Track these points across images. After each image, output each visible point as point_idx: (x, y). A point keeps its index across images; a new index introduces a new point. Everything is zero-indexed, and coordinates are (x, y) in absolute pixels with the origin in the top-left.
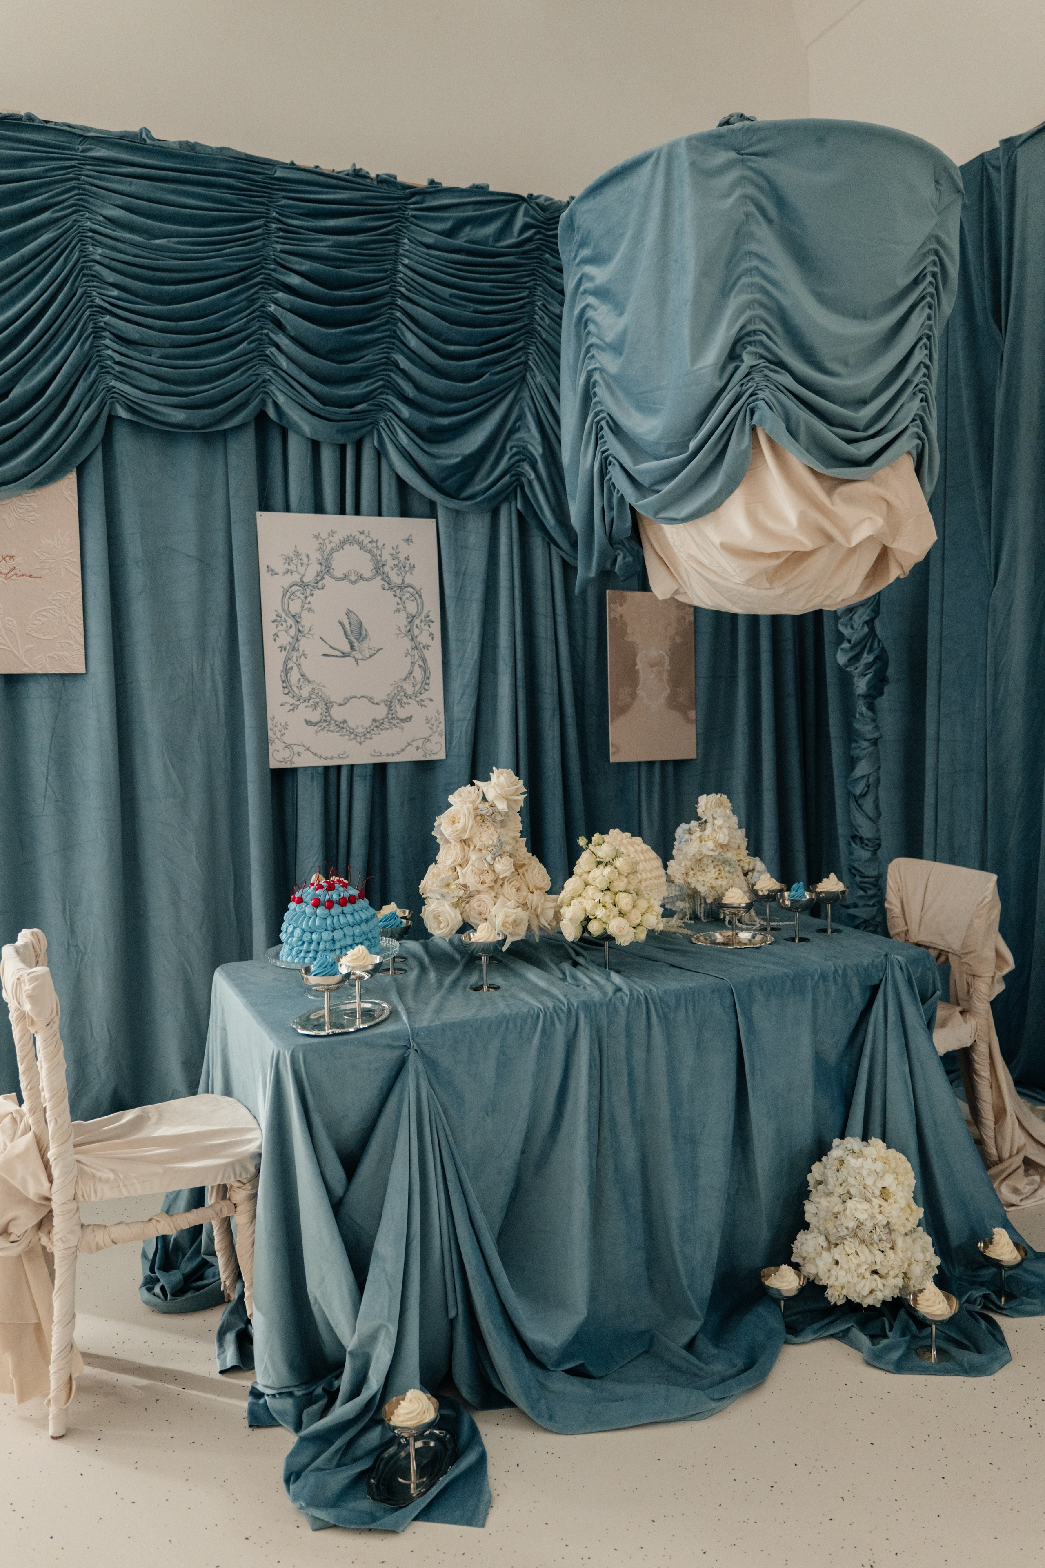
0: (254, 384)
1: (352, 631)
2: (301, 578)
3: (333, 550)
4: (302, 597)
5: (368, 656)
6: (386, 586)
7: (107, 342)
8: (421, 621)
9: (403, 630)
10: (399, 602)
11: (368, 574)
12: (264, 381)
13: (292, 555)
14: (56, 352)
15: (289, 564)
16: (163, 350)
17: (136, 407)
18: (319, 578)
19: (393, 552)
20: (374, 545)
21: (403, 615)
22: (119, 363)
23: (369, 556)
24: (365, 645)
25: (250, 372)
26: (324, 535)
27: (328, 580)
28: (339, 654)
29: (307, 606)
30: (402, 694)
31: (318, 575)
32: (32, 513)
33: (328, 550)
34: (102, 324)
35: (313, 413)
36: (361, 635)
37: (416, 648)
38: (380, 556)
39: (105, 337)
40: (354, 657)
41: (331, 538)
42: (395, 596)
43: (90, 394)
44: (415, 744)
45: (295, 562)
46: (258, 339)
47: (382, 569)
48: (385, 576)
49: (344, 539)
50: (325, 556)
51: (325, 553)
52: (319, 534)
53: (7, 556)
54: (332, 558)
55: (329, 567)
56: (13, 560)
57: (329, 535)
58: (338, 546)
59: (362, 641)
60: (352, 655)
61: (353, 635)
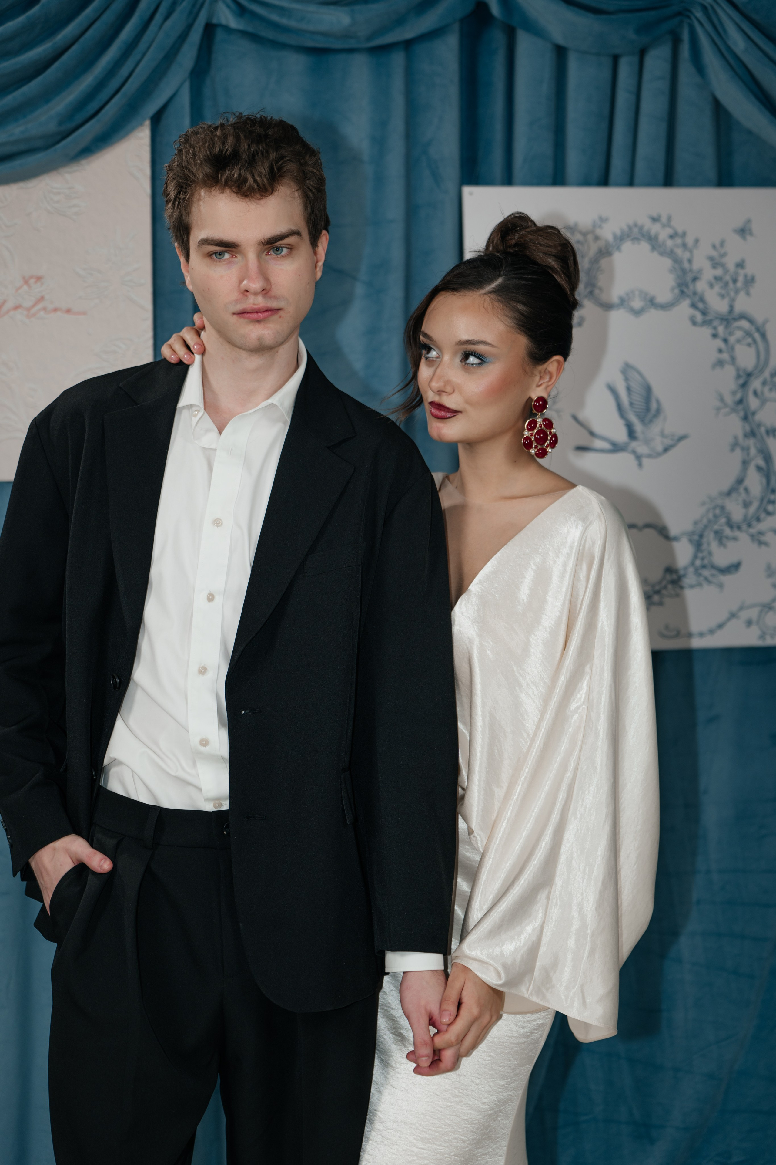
1: (631, 404)
3: (601, 254)
5: (660, 448)
6: (699, 317)
8: (764, 383)
9: (729, 400)
10: (722, 345)
11: (664, 296)
19: (714, 253)
21: (730, 371)
23: (668, 262)
24: (655, 429)
27: (590, 308)
28: (606, 446)
30: (723, 520)
32: (75, 201)
33: (592, 254)
35: (568, 2)
36: (648, 409)
37: (752, 434)
38: (690, 261)
40: (634, 452)
41: (597, 231)
42: (715, 336)
44: (744, 615)
47: (691, 287)
48: (696, 299)
49: (622, 233)
50: (587, 265)
51: (586, 259)
52: (576, 224)
53: (31, 277)
54: (599, 268)
55: (594, 286)
56: (42, 284)
57: (594, 225)
58: (612, 246)
59: (651, 421)
60: (630, 449)
61: (633, 411)
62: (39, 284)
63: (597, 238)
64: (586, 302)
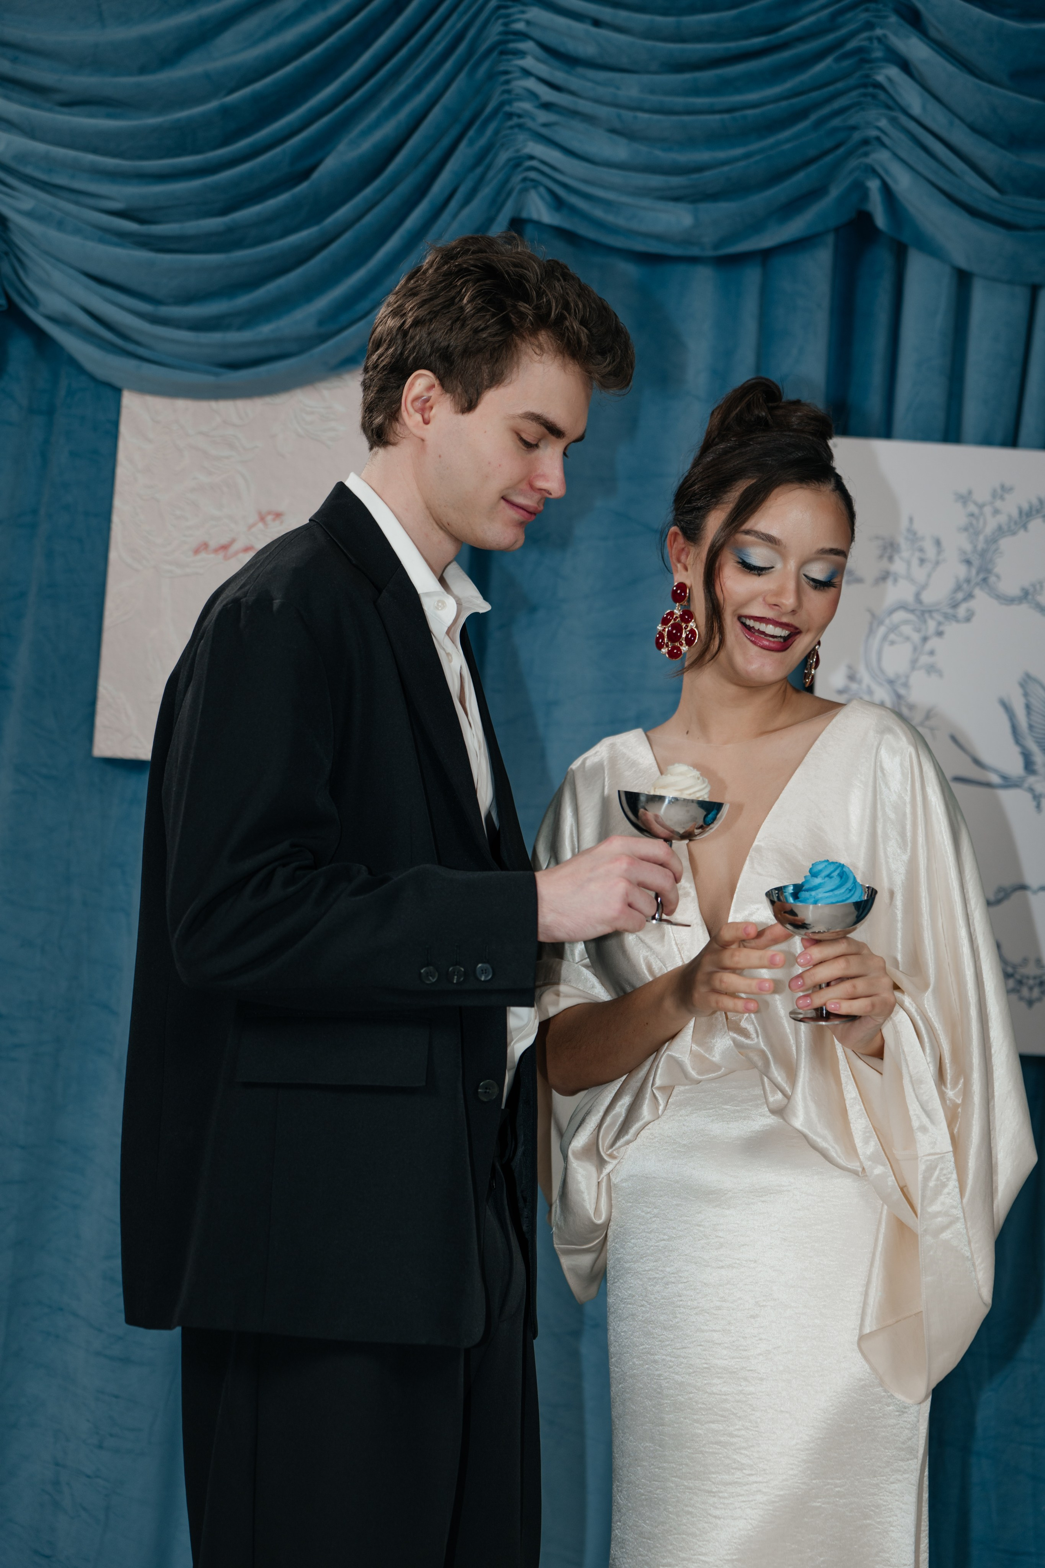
0: (841, 151)
1: (1031, 727)
2: (917, 596)
3: (1000, 531)
4: (916, 637)
7: (528, 62)
12: (866, 142)
13: (899, 539)
14: (417, 86)
16: (646, 78)
17: (574, 200)
18: (960, 596)
22: (547, 106)
25: (836, 122)
26: (982, 495)
27: (982, 600)
28: (995, 779)
29: (924, 659)
31: (958, 588)
32: (331, 424)
34: (520, 26)
35: (973, 212)
39: (521, 54)
40: (1031, 790)
41: (998, 504)
43: (479, 171)
45: (905, 554)
46: (860, 50)
49: (1031, 508)
50: (981, 545)
51: (981, 538)
52: (970, 493)
53: (269, 513)
54: (996, 550)
55: (989, 571)
56: (282, 523)
57: (994, 495)
58: (1016, 523)
60: (1026, 785)
61: (1034, 737)
62: (277, 522)
63: (996, 512)
64: (977, 592)
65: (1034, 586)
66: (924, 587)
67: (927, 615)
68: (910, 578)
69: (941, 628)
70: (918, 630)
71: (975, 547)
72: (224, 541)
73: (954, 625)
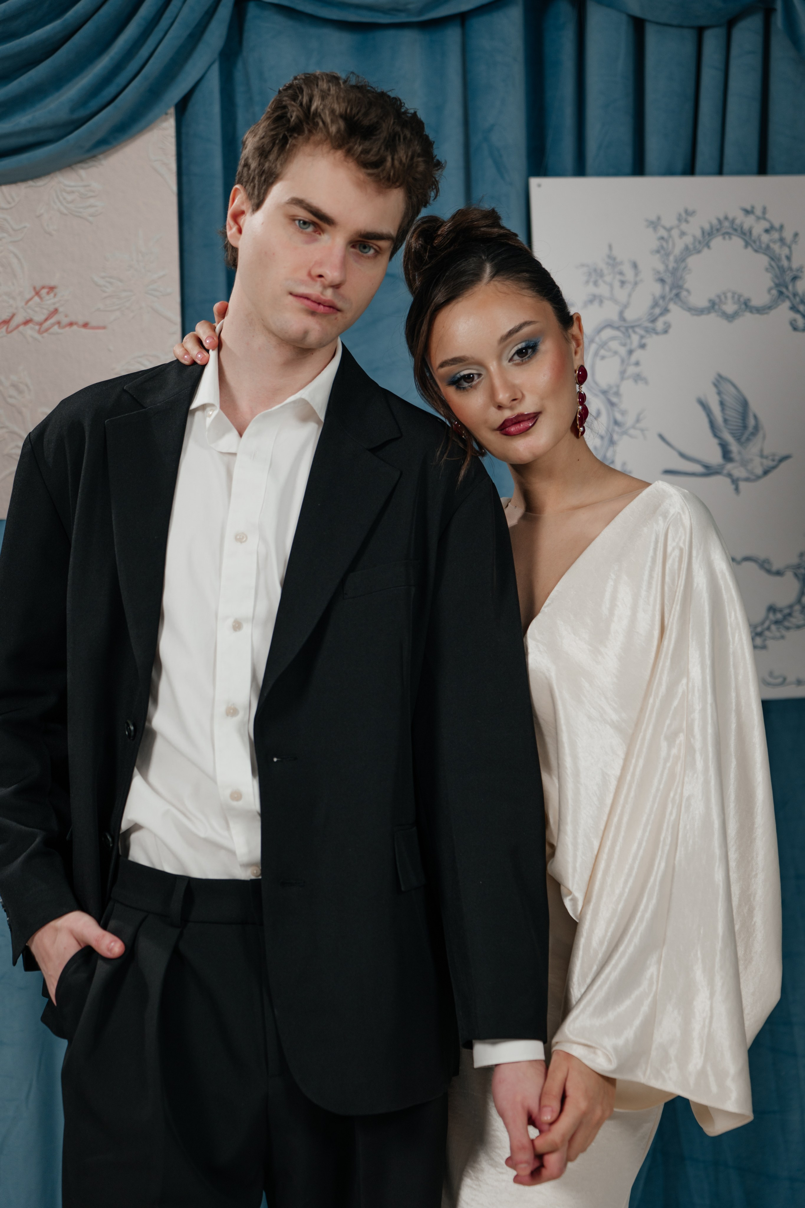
1: (725, 421)
2: (621, 314)
3: (688, 251)
4: (623, 351)
5: (759, 470)
6: (801, 322)
11: (761, 298)
13: (602, 265)
15: (596, 284)
18: (657, 311)
20: (776, 235)
23: (763, 260)
24: (753, 449)
26: (669, 220)
27: (676, 314)
28: (698, 469)
29: (631, 370)
31: (655, 304)
32: (92, 201)
33: (677, 251)
36: (745, 427)
38: (789, 258)
40: (730, 475)
41: (684, 227)
45: (608, 278)
47: (790, 287)
48: (798, 299)
49: (712, 227)
50: (672, 265)
51: (672, 258)
52: (659, 218)
53: (43, 288)
54: (685, 268)
55: (680, 287)
56: (55, 295)
57: (680, 219)
58: (700, 242)
59: (748, 440)
60: (725, 472)
61: (729, 429)
62: (52, 295)
63: (683, 234)
64: (672, 306)
65: (719, 296)
66: (626, 306)
67: (630, 331)
68: (613, 299)
69: (644, 341)
70: (624, 345)
71: (667, 266)
72: (5, 316)
73: (654, 336)
